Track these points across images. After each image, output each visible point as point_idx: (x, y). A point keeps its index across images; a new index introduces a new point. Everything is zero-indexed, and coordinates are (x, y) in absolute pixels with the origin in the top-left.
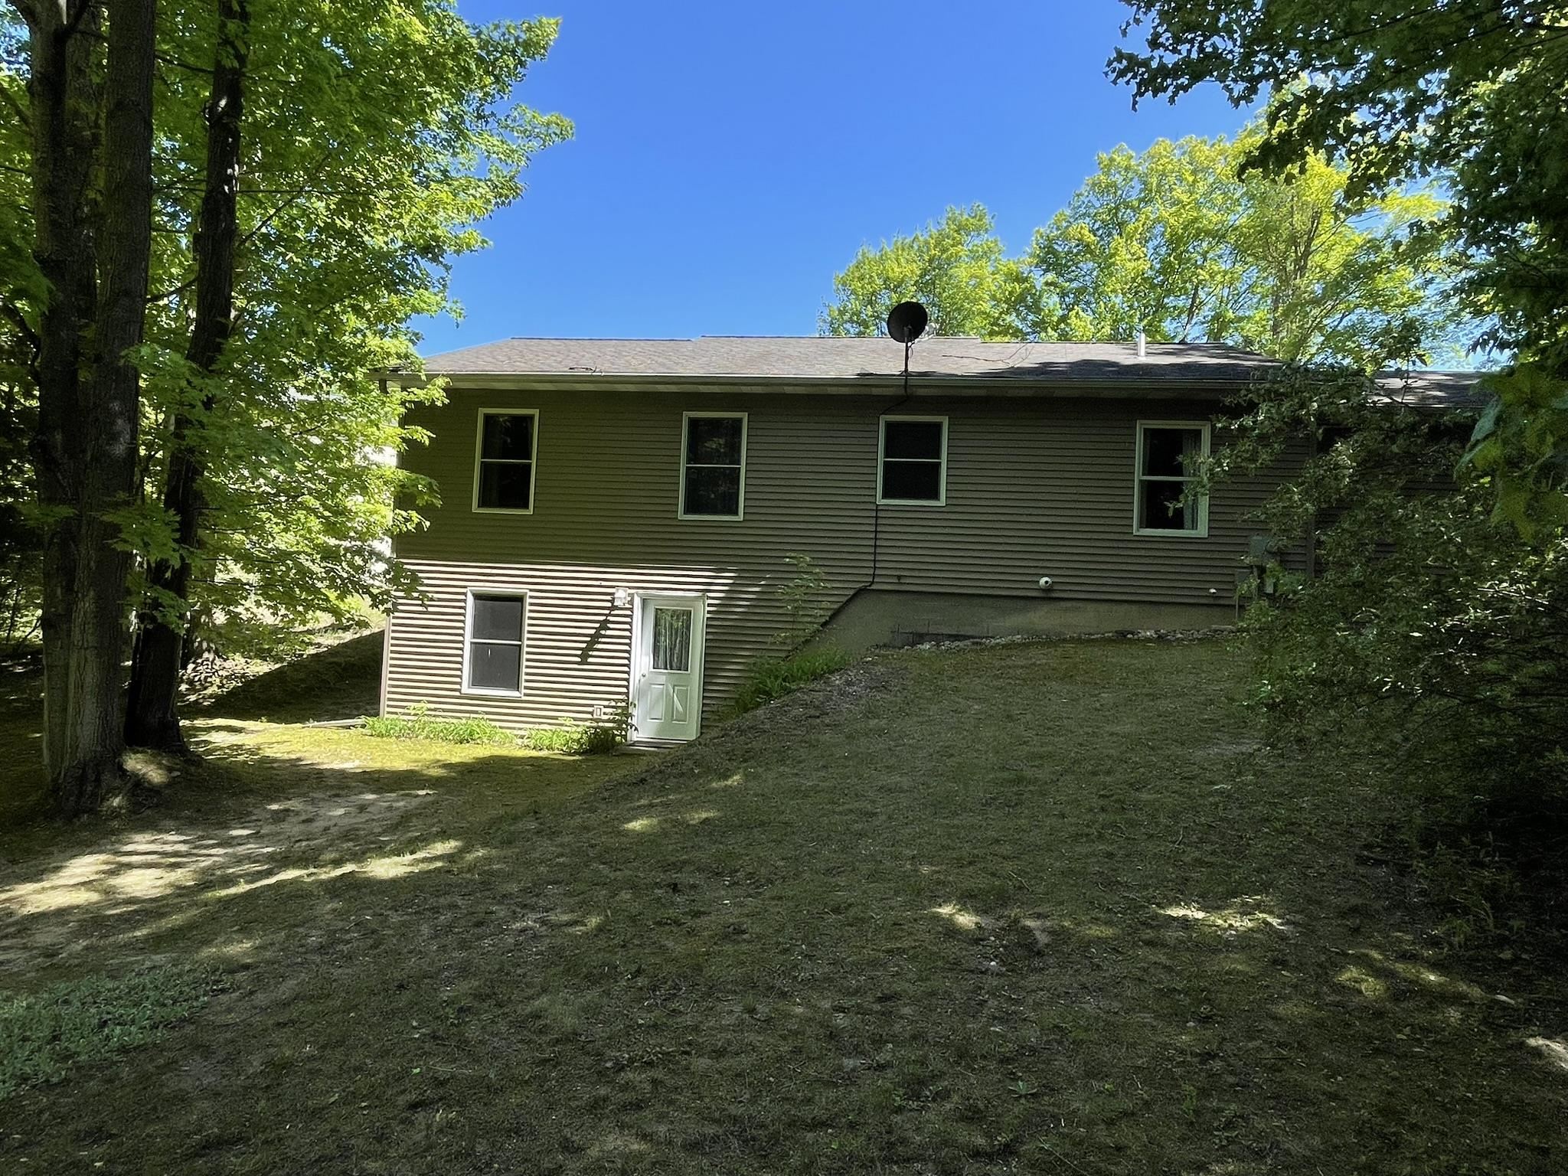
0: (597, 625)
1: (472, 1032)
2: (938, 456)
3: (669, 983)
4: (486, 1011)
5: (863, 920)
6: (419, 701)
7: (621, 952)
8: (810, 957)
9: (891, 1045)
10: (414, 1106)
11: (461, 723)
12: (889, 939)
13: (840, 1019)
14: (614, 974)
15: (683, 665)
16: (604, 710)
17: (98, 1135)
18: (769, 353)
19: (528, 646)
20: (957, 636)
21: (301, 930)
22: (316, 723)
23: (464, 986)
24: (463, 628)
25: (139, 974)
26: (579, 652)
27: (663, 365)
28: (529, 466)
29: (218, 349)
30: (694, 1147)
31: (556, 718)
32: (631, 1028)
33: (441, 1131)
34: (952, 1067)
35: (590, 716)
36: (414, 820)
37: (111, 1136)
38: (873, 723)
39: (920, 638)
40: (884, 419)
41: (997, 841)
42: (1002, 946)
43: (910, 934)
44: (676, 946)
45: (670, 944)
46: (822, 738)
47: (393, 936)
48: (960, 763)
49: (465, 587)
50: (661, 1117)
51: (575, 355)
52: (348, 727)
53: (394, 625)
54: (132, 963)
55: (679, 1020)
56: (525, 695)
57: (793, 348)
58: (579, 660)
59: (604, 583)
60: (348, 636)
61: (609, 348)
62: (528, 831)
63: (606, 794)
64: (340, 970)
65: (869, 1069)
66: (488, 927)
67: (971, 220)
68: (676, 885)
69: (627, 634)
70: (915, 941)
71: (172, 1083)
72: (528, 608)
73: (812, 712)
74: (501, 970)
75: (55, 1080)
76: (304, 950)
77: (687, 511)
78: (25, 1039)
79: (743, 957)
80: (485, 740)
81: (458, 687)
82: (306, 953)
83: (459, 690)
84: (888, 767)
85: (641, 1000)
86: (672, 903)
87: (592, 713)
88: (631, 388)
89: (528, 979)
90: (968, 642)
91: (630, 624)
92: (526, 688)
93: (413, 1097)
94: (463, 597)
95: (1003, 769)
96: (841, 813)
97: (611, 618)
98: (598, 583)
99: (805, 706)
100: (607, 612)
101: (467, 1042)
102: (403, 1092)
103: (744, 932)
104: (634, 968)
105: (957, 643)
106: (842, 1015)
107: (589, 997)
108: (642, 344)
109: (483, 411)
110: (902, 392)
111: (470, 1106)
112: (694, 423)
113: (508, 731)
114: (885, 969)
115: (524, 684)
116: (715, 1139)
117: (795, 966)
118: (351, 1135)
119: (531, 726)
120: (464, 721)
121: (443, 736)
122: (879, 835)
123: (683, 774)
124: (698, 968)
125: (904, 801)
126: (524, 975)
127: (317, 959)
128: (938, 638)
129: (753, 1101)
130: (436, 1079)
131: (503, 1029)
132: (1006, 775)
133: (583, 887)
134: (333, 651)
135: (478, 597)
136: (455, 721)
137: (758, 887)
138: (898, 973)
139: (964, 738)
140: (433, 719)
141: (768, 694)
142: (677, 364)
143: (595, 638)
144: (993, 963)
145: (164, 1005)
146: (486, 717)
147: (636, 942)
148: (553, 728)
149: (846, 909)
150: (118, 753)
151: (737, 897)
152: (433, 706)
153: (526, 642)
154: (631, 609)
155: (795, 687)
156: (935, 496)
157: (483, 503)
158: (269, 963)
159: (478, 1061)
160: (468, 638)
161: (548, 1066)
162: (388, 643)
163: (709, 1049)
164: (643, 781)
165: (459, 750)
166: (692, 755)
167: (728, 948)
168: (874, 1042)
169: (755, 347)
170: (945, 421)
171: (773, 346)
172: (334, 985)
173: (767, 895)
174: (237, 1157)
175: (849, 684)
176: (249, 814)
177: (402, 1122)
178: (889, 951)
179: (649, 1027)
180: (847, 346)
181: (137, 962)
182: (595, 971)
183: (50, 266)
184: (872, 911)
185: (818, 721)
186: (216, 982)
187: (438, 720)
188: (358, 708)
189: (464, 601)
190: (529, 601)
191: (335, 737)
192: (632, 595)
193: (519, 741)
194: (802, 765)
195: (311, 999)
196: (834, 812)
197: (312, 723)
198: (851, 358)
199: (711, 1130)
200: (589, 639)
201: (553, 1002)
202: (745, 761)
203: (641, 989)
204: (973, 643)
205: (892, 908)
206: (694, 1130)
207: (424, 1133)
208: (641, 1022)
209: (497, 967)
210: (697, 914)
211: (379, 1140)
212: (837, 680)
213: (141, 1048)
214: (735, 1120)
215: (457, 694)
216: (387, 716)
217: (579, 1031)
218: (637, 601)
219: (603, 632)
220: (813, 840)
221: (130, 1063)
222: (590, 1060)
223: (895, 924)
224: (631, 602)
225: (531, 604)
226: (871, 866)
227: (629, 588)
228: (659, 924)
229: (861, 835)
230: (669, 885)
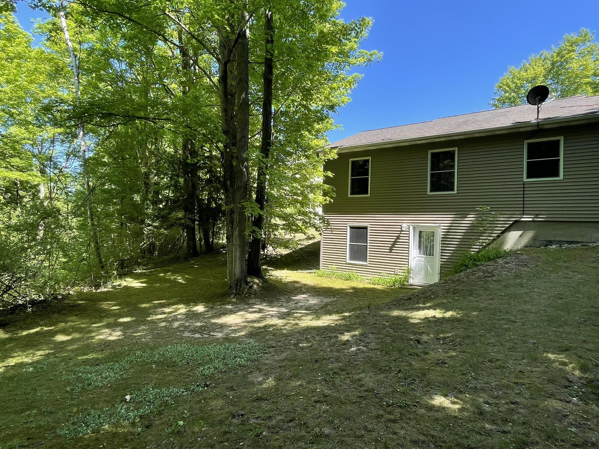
0: (395, 238)
1: (337, 381)
2: (558, 155)
3: (412, 378)
4: (343, 375)
5: (504, 367)
6: (332, 265)
7: (394, 363)
8: (476, 379)
9: (511, 424)
10: (316, 402)
11: (346, 273)
12: (516, 377)
13: (486, 407)
14: (390, 370)
15: (431, 254)
16: (399, 271)
17: (231, 389)
18: (468, 121)
19: (369, 246)
20: (572, 242)
21: (289, 338)
22: (301, 271)
23: (336, 365)
24: (346, 239)
25: (246, 344)
26: (389, 248)
27: (420, 133)
28: (368, 178)
29: (268, 150)
30: (415, 442)
31: (380, 273)
32: (395, 391)
33: (324, 412)
34: (544, 441)
35: (393, 273)
36: (329, 306)
37: (235, 390)
38: (518, 281)
39: (551, 243)
40: (526, 142)
41: (584, 341)
42: (582, 392)
43: (528, 377)
44: (416, 364)
45: (414, 363)
46: (491, 286)
47: (316, 344)
48: (566, 302)
49: (347, 224)
50: (402, 428)
51: (384, 134)
52: (310, 273)
53: (324, 238)
54: (245, 341)
55: (414, 393)
56: (369, 264)
57: (480, 117)
58: (389, 251)
59: (397, 221)
60: (311, 242)
61: (398, 129)
62: (365, 313)
63: (395, 303)
64: (299, 353)
65: (499, 431)
66: (347, 346)
67: (579, 38)
68: (419, 341)
69: (408, 241)
70: (530, 380)
71: (250, 378)
72: (369, 231)
73: (487, 275)
74: (349, 361)
75: (223, 371)
76: (289, 344)
77: (432, 191)
78: (218, 358)
79: (444, 373)
80: (355, 279)
81: (345, 260)
82: (290, 345)
83: (346, 261)
84: (525, 301)
85: (400, 382)
86: (417, 348)
87: (394, 272)
88: (407, 144)
89: (358, 367)
90: (579, 245)
91: (409, 237)
92: (369, 261)
93: (316, 398)
94: (346, 228)
95: (592, 307)
96: (498, 320)
97: (401, 235)
98: (395, 221)
99: (484, 272)
100: (399, 232)
101: (335, 384)
102: (314, 396)
103: (445, 363)
104: (398, 369)
105: (572, 245)
106: (488, 405)
107: (379, 377)
108: (412, 126)
109: (351, 160)
110: (536, 128)
111: (334, 406)
112: (433, 155)
113: (363, 277)
114: (513, 391)
115: (368, 260)
116: (423, 442)
117: (468, 381)
118: (297, 406)
119: (372, 275)
120: (347, 272)
121: (340, 277)
122: (517, 331)
123: (426, 298)
124: (424, 375)
125: (532, 317)
126: (357, 365)
127: (292, 347)
128: (560, 243)
129: (442, 431)
130: (324, 394)
131: (348, 382)
132: (593, 310)
133: (382, 336)
134: (307, 247)
135: (351, 228)
136: (344, 272)
137: (455, 346)
138: (519, 394)
139: (569, 291)
140: (337, 271)
141: (467, 266)
142: (425, 131)
143: (395, 243)
144: (574, 399)
145: (251, 354)
146: (355, 271)
147: (400, 360)
148: (379, 276)
149: (496, 361)
150: (245, 277)
151: (445, 349)
152: (337, 267)
153: (369, 244)
154: (409, 231)
155: (479, 264)
156: (557, 175)
157: (352, 193)
158: (280, 347)
159: (338, 391)
160: (348, 243)
161: (362, 399)
162: (322, 244)
163: (425, 406)
164: (410, 299)
165: (346, 283)
166: (431, 290)
167: (439, 369)
168: (503, 421)
169: (461, 119)
170: (562, 139)
171: (470, 117)
172: (297, 357)
173: (458, 350)
174: (265, 404)
175: (506, 263)
176: (280, 299)
177: (313, 406)
178: (516, 383)
179: (401, 393)
180: (507, 112)
181: (246, 340)
182: (383, 368)
183: (225, 132)
184: (509, 364)
185: (490, 279)
186: (264, 350)
187: (339, 272)
188: (313, 267)
189: (347, 229)
190: (369, 229)
191: (306, 276)
192: (409, 226)
193: (367, 281)
194: (481, 297)
195: (290, 360)
196: (495, 319)
197: (299, 271)
198: (508, 116)
199: (422, 438)
200: (392, 243)
201: (366, 376)
202: (454, 294)
203: (400, 378)
204: (582, 245)
205: (520, 365)
206: (415, 436)
207: (318, 411)
208: (398, 390)
209: (348, 360)
210: (426, 353)
211: (305, 410)
212: (500, 261)
213: (244, 366)
214: (433, 436)
215: (345, 263)
216: (322, 270)
217: (374, 389)
218: (411, 228)
219: (398, 240)
220: (482, 330)
221: (241, 370)
222: (378, 400)
223: (520, 372)
224: (409, 228)
225: (370, 230)
226: (512, 344)
227: (408, 223)
228: (410, 354)
229: (507, 330)
230: (416, 340)
